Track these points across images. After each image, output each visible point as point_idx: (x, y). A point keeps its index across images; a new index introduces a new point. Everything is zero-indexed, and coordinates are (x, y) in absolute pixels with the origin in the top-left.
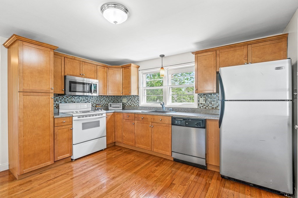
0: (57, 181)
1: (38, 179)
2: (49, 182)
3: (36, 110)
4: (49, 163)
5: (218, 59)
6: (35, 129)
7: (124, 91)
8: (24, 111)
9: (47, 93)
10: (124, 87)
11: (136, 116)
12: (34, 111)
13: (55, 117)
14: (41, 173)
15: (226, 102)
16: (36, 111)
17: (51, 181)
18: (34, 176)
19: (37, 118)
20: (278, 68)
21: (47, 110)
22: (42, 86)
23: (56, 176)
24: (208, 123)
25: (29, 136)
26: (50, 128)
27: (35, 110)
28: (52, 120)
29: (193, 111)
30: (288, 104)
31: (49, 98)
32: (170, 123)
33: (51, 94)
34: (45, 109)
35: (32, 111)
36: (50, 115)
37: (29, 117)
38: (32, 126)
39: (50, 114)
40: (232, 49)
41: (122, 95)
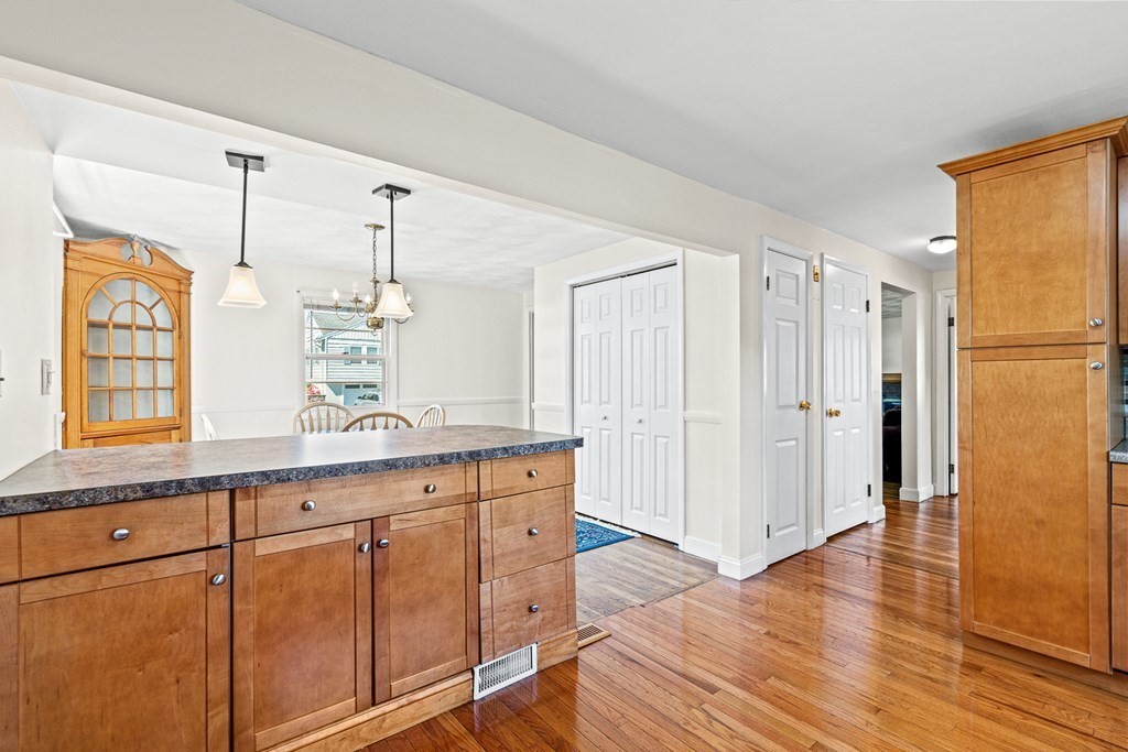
0: (1030, 733)
1: (1001, 680)
2: (1007, 712)
3: (1020, 414)
4: (1081, 657)
6: (1017, 488)
8: (976, 416)
9: (1071, 345)
12: (1012, 420)
13: (1116, 455)
14: (1039, 676)
16: (1022, 420)
17: (1017, 717)
18: (1006, 667)
19: (1026, 448)
21: (1069, 421)
22: (1046, 318)
23: (1064, 721)
25: (992, 509)
26: (1087, 502)
27: (1014, 416)
28: (1097, 468)
31: (1082, 368)
33: (1089, 347)
34: (1061, 415)
35: (1006, 419)
36: (1087, 446)
37: (992, 439)
38: (1004, 473)
39: (1086, 438)
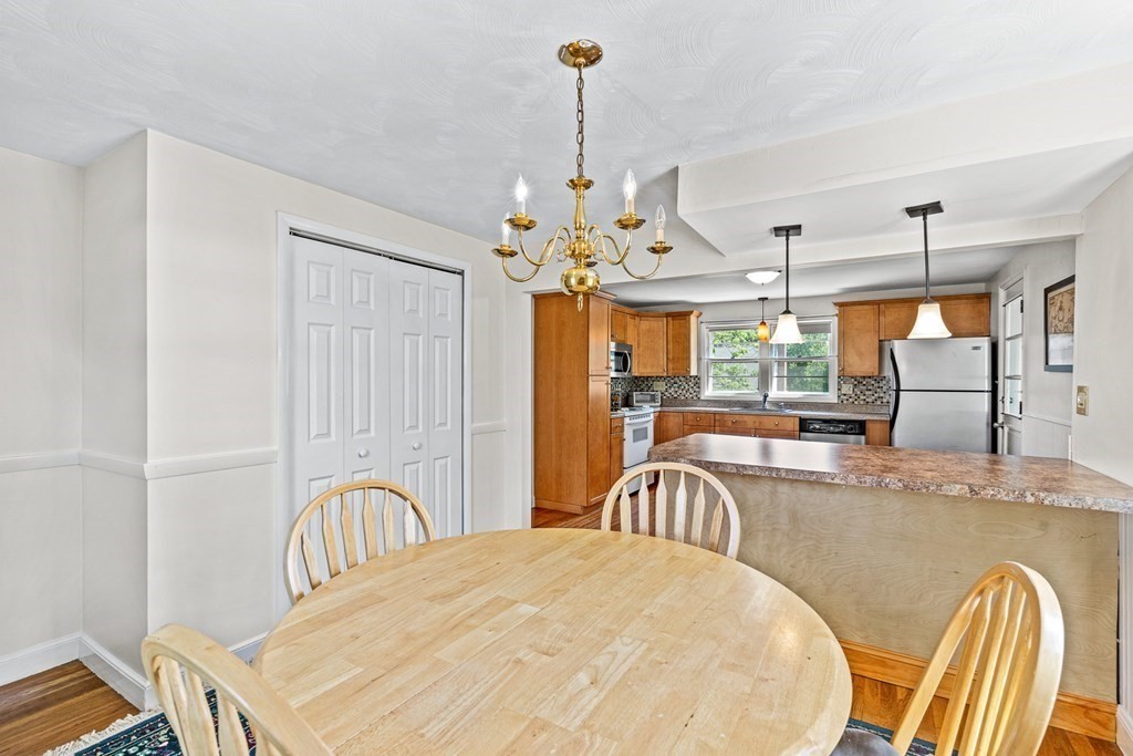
5: (882, 318)
7: (671, 366)
10: (671, 357)
11: (717, 417)
15: (901, 393)
20: (975, 348)
24: (869, 426)
29: (828, 407)
30: (986, 397)
32: (798, 428)
40: (907, 305)
41: (665, 374)
